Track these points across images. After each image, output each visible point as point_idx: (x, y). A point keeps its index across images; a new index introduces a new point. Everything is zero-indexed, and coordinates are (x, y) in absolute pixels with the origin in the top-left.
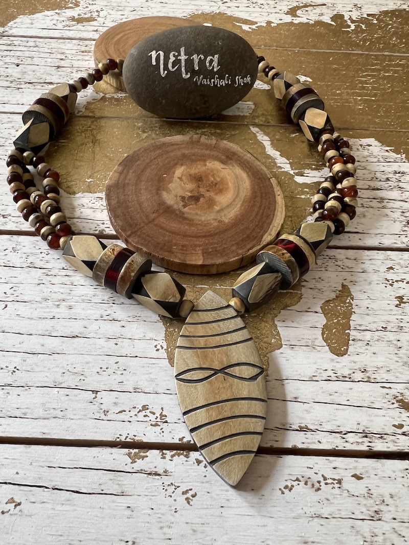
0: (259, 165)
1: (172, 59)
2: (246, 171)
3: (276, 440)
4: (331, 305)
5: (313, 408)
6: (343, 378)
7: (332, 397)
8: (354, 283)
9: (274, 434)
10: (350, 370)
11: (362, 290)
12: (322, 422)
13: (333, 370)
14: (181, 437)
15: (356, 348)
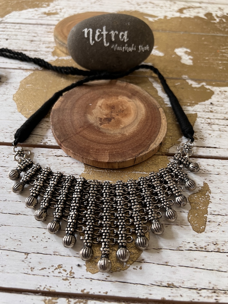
0: (152, 100)
1: (98, 33)
2: (144, 103)
3: (151, 293)
4: (195, 196)
5: (178, 270)
6: (200, 249)
7: (192, 262)
8: (212, 182)
9: (149, 289)
10: (205, 243)
11: (217, 186)
12: (184, 281)
13: (193, 243)
14: (83, 289)
15: (211, 227)
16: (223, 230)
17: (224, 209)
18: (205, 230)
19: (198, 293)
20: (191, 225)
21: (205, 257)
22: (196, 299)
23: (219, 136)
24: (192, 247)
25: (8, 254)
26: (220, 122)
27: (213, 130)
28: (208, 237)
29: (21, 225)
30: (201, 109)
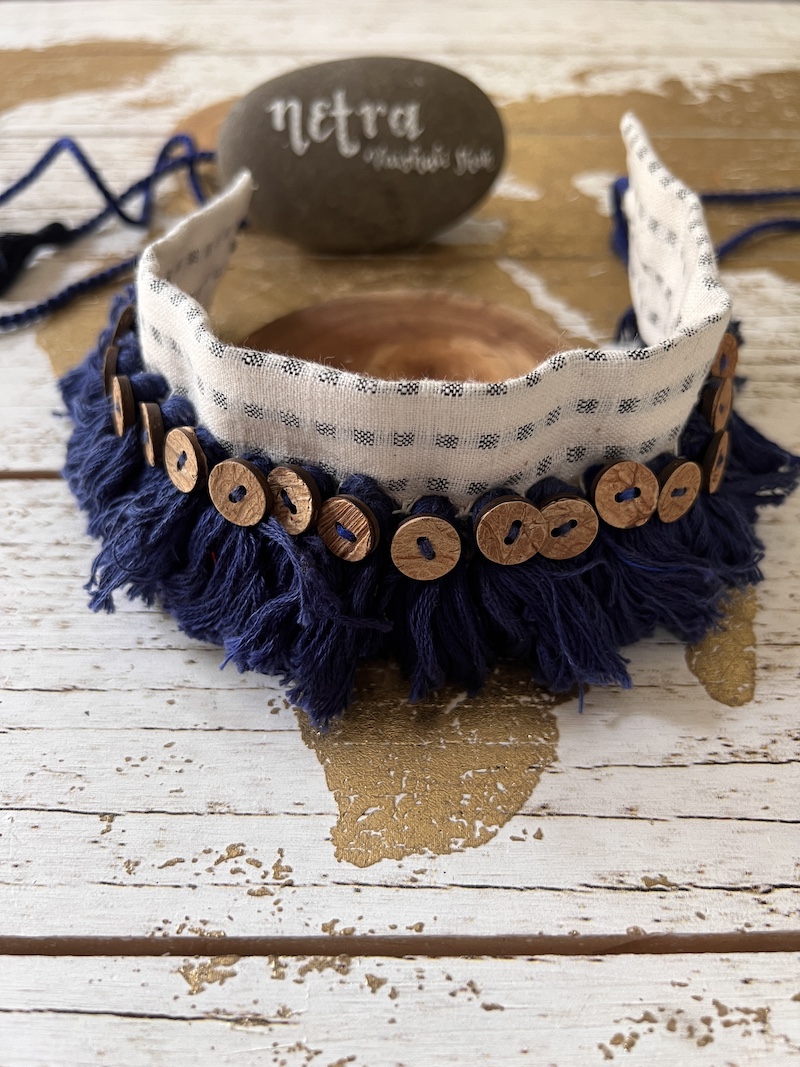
1: (317, 115)
3: (585, 916)
5: (677, 831)
6: (747, 756)
7: (724, 803)
9: (579, 901)
10: (763, 737)
12: (705, 866)
13: (720, 738)
14: (328, 921)
15: (774, 685)
18: (753, 694)
19: (764, 903)
20: (704, 683)
21: (768, 781)
22: (756, 925)
24: (716, 753)
25: (36, 823)
28: (769, 718)
29: (80, 725)
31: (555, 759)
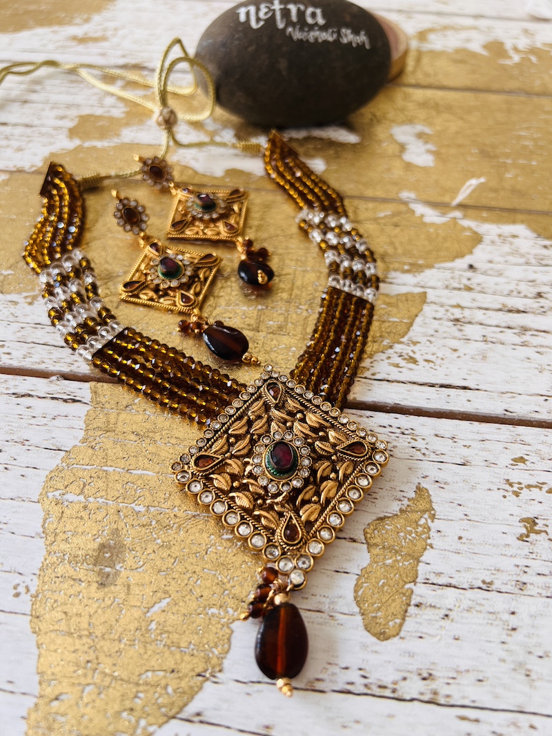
4: (387, 526)
6: (379, 690)
8: (443, 486)
10: (396, 673)
11: (456, 500)
13: (360, 669)
15: (420, 623)
16: (457, 634)
17: (468, 569)
18: (400, 630)
20: (363, 614)
21: (389, 716)
23: (481, 357)
24: (353, 683)
26: (490, 317)
27: (465, 339)
28: (407, 655)
30: (439, 280)
31: (220, 671)
